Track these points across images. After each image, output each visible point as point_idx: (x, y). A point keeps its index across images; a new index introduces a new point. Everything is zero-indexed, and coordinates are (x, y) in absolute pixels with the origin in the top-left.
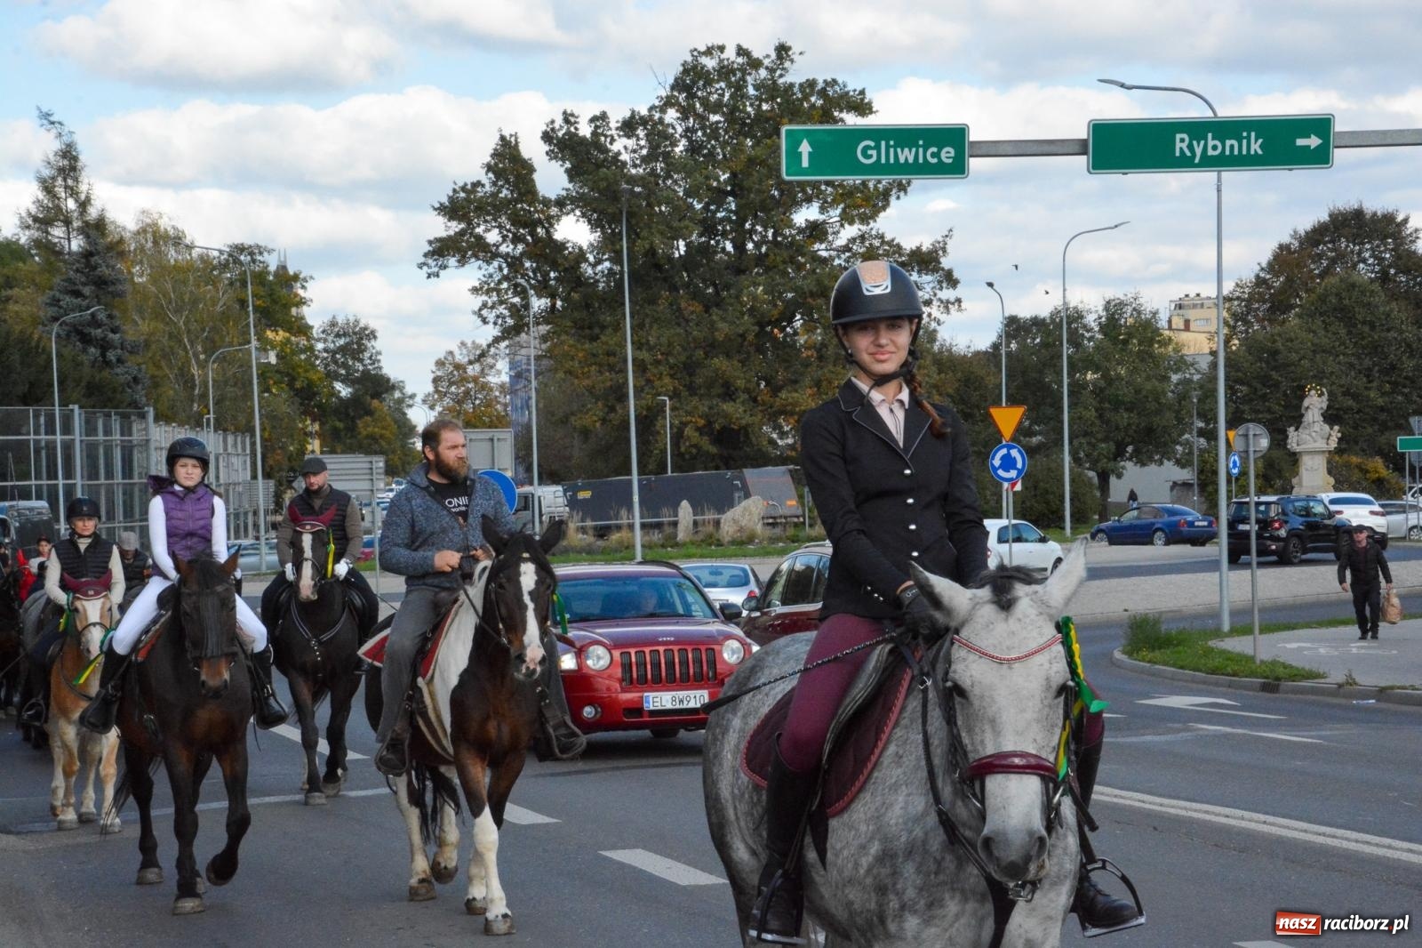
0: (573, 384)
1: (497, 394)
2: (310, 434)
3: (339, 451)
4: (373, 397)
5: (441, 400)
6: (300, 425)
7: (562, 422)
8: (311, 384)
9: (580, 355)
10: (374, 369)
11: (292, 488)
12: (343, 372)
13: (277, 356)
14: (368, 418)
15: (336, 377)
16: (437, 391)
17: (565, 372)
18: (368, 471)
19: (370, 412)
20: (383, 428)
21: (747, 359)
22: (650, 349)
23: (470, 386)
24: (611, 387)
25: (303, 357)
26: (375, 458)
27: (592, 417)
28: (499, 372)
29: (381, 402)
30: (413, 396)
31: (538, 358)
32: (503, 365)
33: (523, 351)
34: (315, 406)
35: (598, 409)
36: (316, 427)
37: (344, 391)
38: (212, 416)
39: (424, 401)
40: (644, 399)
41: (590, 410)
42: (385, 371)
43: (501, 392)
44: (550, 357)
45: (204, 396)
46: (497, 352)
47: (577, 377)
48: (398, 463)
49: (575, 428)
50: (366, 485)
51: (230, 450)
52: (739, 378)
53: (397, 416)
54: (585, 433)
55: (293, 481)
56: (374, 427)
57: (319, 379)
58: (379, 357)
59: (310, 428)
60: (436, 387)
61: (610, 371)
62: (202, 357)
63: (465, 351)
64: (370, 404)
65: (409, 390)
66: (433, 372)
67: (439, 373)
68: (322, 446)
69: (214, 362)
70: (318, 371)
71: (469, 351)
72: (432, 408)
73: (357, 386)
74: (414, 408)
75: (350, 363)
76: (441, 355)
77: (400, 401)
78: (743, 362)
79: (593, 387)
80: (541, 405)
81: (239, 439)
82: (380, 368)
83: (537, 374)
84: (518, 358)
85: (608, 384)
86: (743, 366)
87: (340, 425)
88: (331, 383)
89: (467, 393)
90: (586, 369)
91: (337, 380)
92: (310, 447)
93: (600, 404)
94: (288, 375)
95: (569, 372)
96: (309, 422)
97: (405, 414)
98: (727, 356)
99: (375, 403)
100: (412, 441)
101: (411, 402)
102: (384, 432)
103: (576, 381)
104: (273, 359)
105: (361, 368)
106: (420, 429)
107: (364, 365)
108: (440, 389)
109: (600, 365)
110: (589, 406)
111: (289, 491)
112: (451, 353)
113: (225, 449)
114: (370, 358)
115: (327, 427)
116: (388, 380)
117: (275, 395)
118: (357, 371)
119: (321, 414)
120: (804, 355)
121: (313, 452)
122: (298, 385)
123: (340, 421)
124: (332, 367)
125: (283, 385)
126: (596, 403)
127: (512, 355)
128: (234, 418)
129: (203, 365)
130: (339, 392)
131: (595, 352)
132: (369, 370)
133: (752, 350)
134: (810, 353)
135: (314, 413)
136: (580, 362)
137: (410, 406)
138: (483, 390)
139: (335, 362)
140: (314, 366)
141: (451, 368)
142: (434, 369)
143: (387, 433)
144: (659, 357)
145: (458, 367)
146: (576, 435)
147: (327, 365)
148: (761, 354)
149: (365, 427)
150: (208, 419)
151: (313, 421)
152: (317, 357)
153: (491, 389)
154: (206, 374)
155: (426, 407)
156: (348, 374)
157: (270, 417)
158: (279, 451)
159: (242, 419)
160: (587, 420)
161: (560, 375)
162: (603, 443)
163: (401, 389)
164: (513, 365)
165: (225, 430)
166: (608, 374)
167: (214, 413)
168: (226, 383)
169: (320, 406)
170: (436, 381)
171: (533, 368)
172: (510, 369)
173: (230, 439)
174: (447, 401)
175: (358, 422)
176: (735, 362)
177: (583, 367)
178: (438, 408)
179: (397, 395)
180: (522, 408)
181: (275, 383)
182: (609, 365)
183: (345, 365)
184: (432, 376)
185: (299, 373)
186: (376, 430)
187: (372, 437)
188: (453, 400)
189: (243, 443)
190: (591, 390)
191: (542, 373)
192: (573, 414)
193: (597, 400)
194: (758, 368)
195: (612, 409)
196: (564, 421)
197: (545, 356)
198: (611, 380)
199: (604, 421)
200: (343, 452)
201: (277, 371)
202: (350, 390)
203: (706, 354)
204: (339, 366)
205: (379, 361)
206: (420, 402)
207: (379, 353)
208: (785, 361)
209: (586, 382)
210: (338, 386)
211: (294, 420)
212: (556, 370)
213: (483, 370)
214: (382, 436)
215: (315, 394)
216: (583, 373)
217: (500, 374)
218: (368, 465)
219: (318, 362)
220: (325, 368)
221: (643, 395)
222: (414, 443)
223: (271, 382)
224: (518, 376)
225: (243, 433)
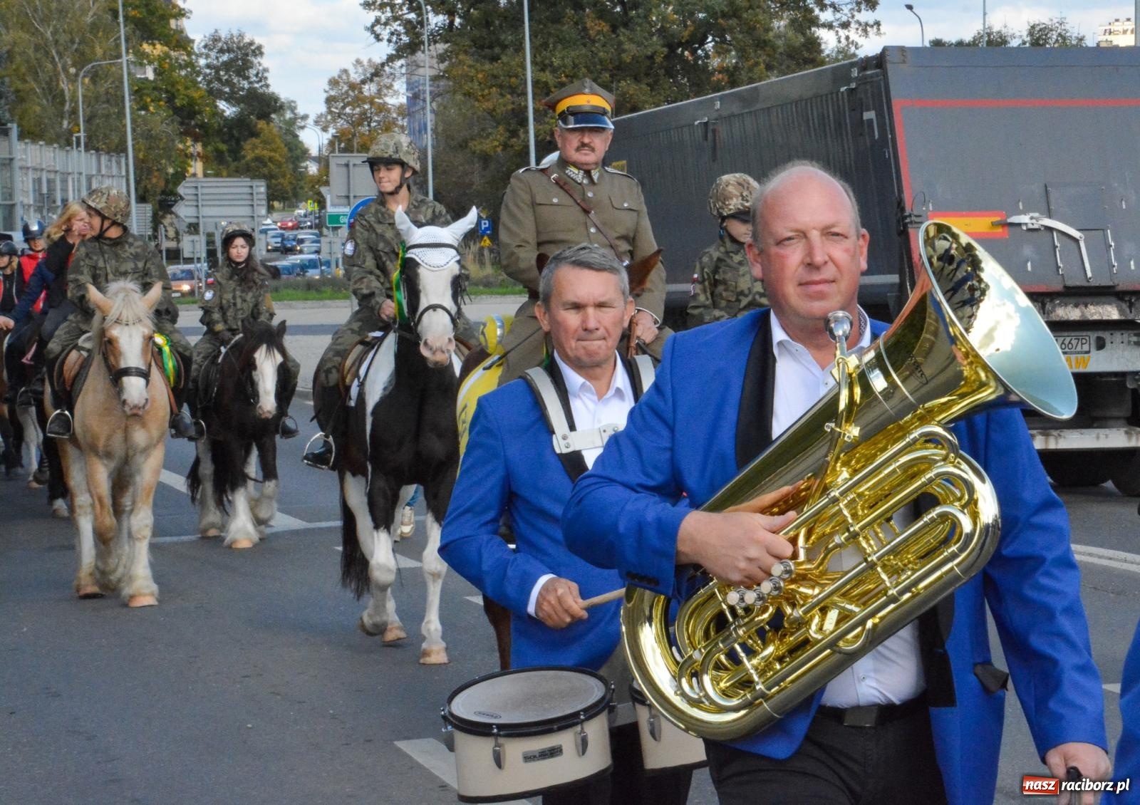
0: (473, 106)
1: (395, 115)
2: (191, 156)
3: (225, 173)
4: (259, 118)
5: (334, 120)
6: (181, 146)
7: (461, 146)
8: (192, 102)
9: (480, 76)
10: (261, 87)
11: (172, 213)
12: (227, 90)
13: (155, 70)
14: (254, 140)
15: (220, 95)
16: (330, 112)
17: (465, 95)
18: (249, 197)
19: (255, 134)
20: (273, 150)
21: (656, 82)
22: (554, 70)
23: (366, 107)
24: (513, 109)
25: (183, 73)
26: (256, 183)
27: (492, 143)
28: (396, 93)
29: (268, 124)
30: (305, 117)
31: (435, 79)
32: (400, 85)
33: (421, 71)
34: (196, 126)
35: (500, 134)
36: (199, 148)
37: (227, 110)
38: (82, 134)
39: (316, 123)
40: (548, 123)
41: (490, 134)
42: (271, 89)
43: (399, 115)
44: (448, 78)
45: (74, 112)
46: (392, 71)
47: (478, 101)
48: (289, 188)
49: (474, 153)
50: (246, 211)
51: (104, 171)
52: (647, 102)
53: (289, 138)
54: (485, 159)
55: (172, 206)
56: (263, 149)
57: (202, 97)
58: (266, 75)
59: (191, 149)
60: (329, 108)
61: (512, 94)
62: (73, 70)
63: (360, 70)
64: (255, 126)
65: (301, 110)
66: (326, 92)
67: (333, 93)
68: (205, 169)
69: (84, 76)
70: (199, 88)
71: (365, 70)
72: (325, 129)
73: (242, 105)
74: (306, 129)
75: (235, 81)
76: (335, 74)
77: (292, 122)
78: (652, 86)
79: (494, 110)
80: (440, 129)
81: (114, 159)
82: (267, 86)
83: (434, 96)
84: (415, 78)
85: (510, 107)
86: (651, 90)
87: (223, 147)
88: (215, 101)
89: (364, 113)
90: (486, 91)
91: (221, 99)
92: (191, 170)
93: (501, 128)
94: (167, 92)
95: (468, 95)
96: (189, 143)
97: (297, 136)
98: (635, 79)
99: (261, 124)
100: (303, 164)
101: (303, 124)
102: (272, 154)
103: (477, 104)
104: (150, 75)
105: (246, 86)
106: (314, 152)
107: (250, 83)
108: (333, 109)
109: (501, 87)
110: (490, 130)
111: (169, 216)
112: (345, 71)
113: (99, 170)
114: (257, 75)
115: (209, 148)
116: (276, 99)
117: (152, 113)
118: (243, 89)
119: (203, 134)
120: (715, 78)
121: (194, 175)
122: (178, 103)
123: (224, 142)
124: (216, 85)
125: (162, 103)
126: (497, 127)
127: (410, 74)
128: (106, 136)
129: (73, 79)
130: (224, 111)
131: (495, 72)
132: (256, 88)
133: (662, 72)
134: (720, 76)
135: (196, 133)
136: (480, 84)
137: (302, 128)
138: (381, 112)
139: (219, 79)
140: (195, 83)
141: (346, 88)
142: (327, 88)
143: (277, 156)
144: (564, 79)
145: (352, 86)
146: (476, 160)
147: (209, 82)
148: (672, 78)
149: (251, 150)
150: (78, 139)
151: (196, 140)
152: (199, 73)
153: (388, 111)
154: (76, 89)
155: (318, 129)
156: (233, 92)
157: (147, 137)
158: (156, 174)
159: (115, 138)
160: (487, 145)
161: (459, 97)
162: (504, 169)
163: (293, 109)
164: (410, 86)
165: (97, 150)
166: (509, 96)
167: (85, 131)
168: (97, 99)
169: (202, 126)
170: (330, 101)
171: (428, 89)
172: (407, 90)
173: (104, 159)
174: (341, 123)
175: (242, 143)
176: (644, 86)
177: (483, 90)
178: (332, 131)
179: (288, 115)
180: (420, 132)
181: (152, 101)
182: (510, 87)
183: (229, 83)
184: (325, 95)
185: (178, 90)
186: (265, 152)
187: (258, 159)
188: (348, 122)
189: (119, 163)
190: (491, 113)
191: (439, 95)
192: (472, 139)
193: (498, 123)
194: (668, 92)
195: (514, 134)
196: (463, 145)
197: (443, 76)
198: (513, 103)
199: (505, 146)
200: (229, 176)
201: (155, 89)
202: (234, 109)
203: (611, 76)
204: (223, 85)
205: (266, 78)
206: (312, 123)
207: (266, 70)
208: (698, 85)
209: (488, 105)
210: (222, 105)
211: (173, 141)
212: (455, 92)
213: (379, 91)
214: (271, 159)
215: (195, 113)
216: (483, 96)
217: (398, 96)
218: (248, 190)
219: (199, 79)
220: (208, 85)
221: (546, 120)
222: (306, 168)
223: (149, 100)
224: (415, 97)
225: (118, 153)
